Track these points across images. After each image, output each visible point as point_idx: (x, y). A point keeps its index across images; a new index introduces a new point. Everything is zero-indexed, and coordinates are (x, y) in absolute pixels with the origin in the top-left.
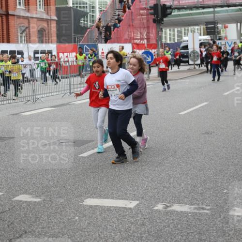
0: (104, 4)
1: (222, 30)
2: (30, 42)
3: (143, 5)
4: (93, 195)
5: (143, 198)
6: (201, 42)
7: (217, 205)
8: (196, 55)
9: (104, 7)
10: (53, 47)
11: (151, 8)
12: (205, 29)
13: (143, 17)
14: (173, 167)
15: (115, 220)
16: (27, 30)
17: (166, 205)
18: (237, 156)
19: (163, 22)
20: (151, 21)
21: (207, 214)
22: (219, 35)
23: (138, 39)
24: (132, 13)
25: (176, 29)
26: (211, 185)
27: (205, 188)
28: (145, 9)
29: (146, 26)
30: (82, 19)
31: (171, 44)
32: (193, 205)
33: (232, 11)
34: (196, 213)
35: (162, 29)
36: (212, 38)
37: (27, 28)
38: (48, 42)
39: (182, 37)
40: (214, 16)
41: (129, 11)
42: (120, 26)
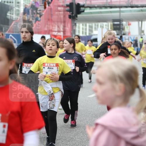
0: (28, 1)
1: (126, 27)
3: (60, 2)
9: (27, 3)
12: (112, 25)
13: (60, 13)
14: (83, 142)
19: (77, 18)
20: (67, 16)
22: (124, 31)
23: (56, 31)
24: (51, 9)
25: (88, 25)
28: (62, 6)
29: (62, 20)
30: (9, 12)
31: (84, 37)
33: (135, 11)
36: (118, 33)
39: (92, 31)
40: (120, 15)
41: (49, 7)
42: (40, 20)
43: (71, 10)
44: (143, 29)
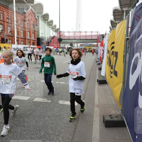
0: (48, 38)
10: (36, 46)
11: (58, 39)
16: (30, 42)
20: (58, 42)
23: (55, 46)
24: (54, 40)
33: (76, 41)
35: (60, 44)
38: (35, 45)
40: (72, 42)
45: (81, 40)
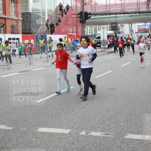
0: (50, 11)
1: (120, 28)
2: (6, 33)
3: (74, 12)
4: (43, 126)
5: (73, 127)
6: (108, 34)
7: (117, 132)
8: (105, 42)
9: (50, 13)
10: (20, 36)
11: (79, 14)
12: (111, 27)
13: (74, 19)
14: (91, 109)
15: (56, 141)
16: (5, 26)
17: (87, 132)
18: (129, 103)
19: (85, 23)
20: (79, 21)
21: (111, 137)
22: (119, 31)
23: (71, 32)
24: (67, 16)
25: (93, 27)
26: (114, 120)
27: (110, 122)
28: (75, 14)
29: (75, 24)
30: (38, 20)
31: (91, 35)
32: (103, 132)
33: (126, 16)
34: (105, 137)
35: (85, 26)
36: (115, 32)
37: (4, 24)
39: (97, 32)
40: (116, 19)
42: (60, 24)
43: (81, 17)
44: (132, 29)
45: (140, 13)
